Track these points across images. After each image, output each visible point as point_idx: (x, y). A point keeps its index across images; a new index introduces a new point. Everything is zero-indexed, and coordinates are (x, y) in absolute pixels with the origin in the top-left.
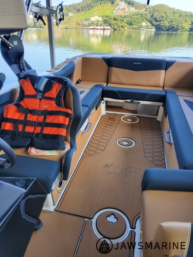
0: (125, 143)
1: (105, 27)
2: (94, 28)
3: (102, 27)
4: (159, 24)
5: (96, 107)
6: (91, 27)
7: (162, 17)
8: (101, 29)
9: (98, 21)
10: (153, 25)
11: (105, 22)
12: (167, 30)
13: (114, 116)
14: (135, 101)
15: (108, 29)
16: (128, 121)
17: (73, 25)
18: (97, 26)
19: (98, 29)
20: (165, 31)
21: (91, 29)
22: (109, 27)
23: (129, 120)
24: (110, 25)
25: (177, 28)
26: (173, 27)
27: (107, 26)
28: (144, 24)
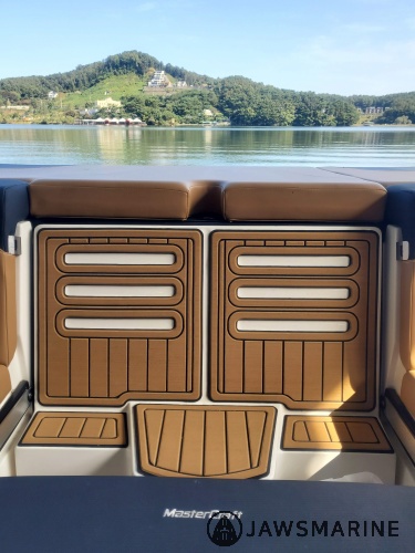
1: (130, 120)
2: (107, 122)
3: (123, 120)
4: (237, 113)
6: (99, 120)
7: (242, 100)
8: (121, 123)
9: (114, 108)
10: (226, 114)
11: (129, 109)
12: (254, 124)
15: (136, 123)
17: (60, 116)
18: (112, 117)
19: (115, 123)
21: (99, 123)
22: (137, 120)
24: (139, 115)
25: (271, 120)
26: (264, 118)
27: (133, 117)
28: (208, 112)
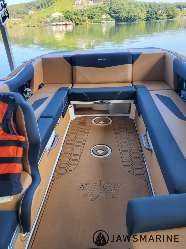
0: (100, 152)
1: (67, 23)
2: (57, 25)
3: (64, 23)
4: (118, 16)
5: (63, 114)
6: (53, 24)
7: (120, 9)
8: (64, 25)
9: (60, 17)
10: (112, 17)
11: (66, 17)
12: (126, 21)
13: (85, 120)
14: (104, 101)
15: (70, 24)
16: (100, 124)
17: (35, 23)
18: (59, 22)
19: (60, 25)
20: (125, 22)
21: (53, 25)
22: (71, 23)
23: (101, 122)
24: (71, 20)
25: (134, 19)
26: (131, 18)
27: (69, 22)
28: (104, 17)
